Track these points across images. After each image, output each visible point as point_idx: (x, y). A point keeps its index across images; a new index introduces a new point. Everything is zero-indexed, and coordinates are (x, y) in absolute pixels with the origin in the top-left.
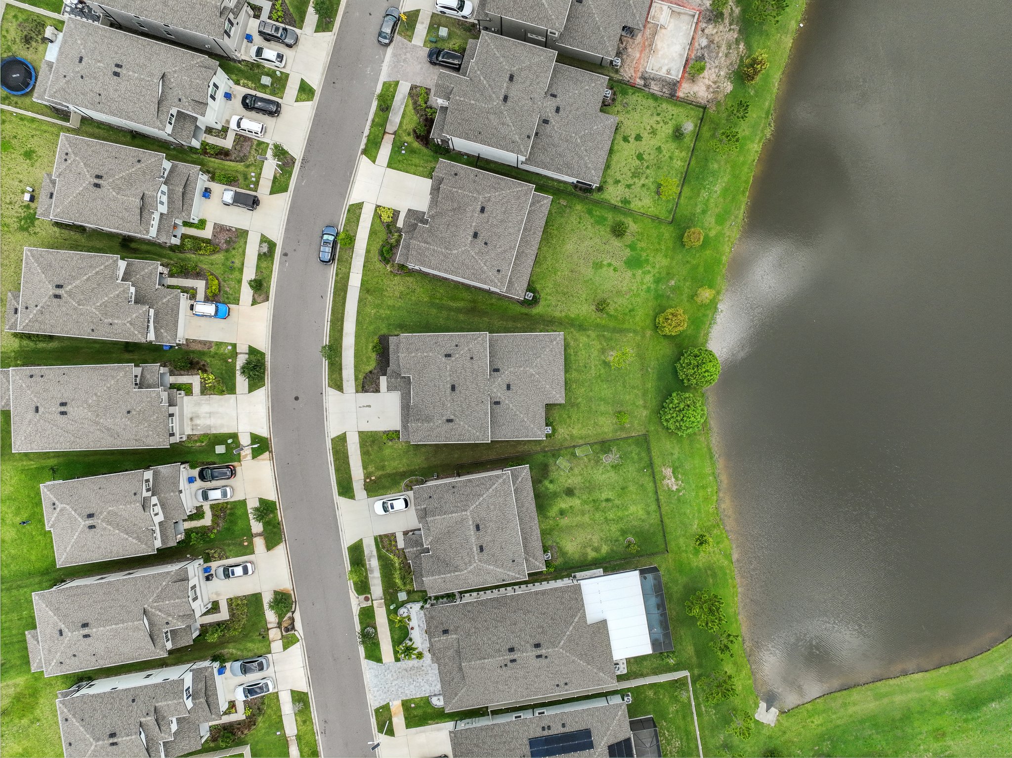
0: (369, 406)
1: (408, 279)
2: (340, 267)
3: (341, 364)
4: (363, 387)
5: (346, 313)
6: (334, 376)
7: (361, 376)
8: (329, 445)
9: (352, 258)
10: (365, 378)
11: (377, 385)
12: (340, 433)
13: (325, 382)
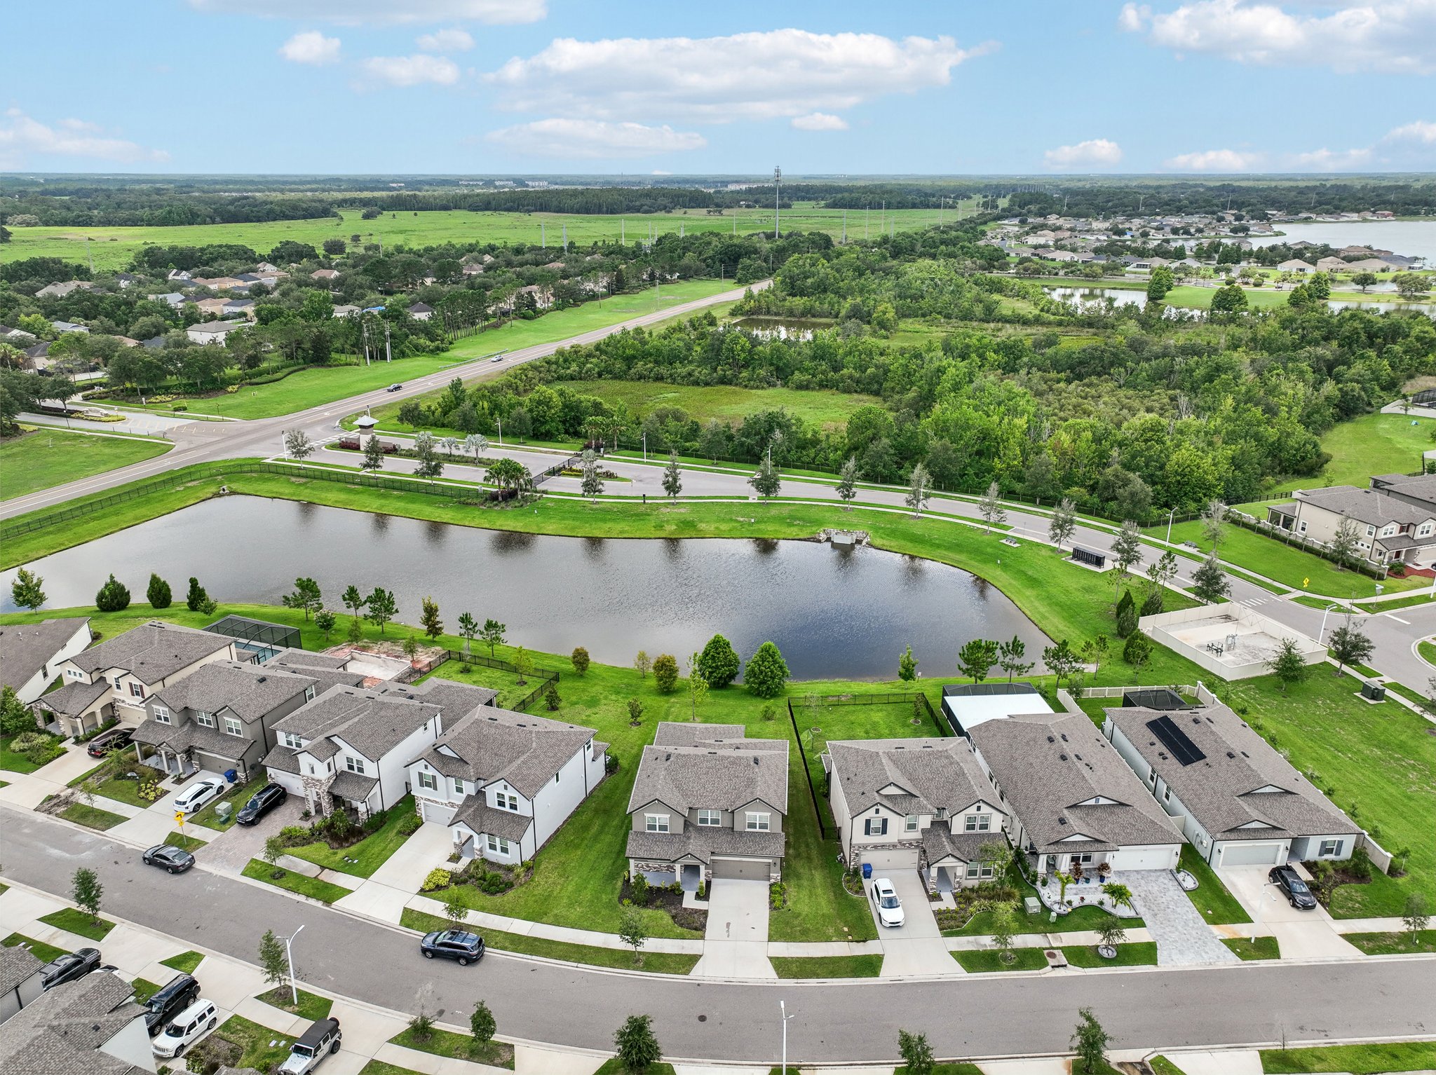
0: (728, 925)
1: (542, 867)
3: (653, 954)
4: (696, 929)
5: (569, 942)
6: (672, 965)
7: (679, 930)
8: (790, 983)
9: (485, 928)
10: (681, 925)
11: (696, 911)
12: (770, 965)
13: (679, 978)
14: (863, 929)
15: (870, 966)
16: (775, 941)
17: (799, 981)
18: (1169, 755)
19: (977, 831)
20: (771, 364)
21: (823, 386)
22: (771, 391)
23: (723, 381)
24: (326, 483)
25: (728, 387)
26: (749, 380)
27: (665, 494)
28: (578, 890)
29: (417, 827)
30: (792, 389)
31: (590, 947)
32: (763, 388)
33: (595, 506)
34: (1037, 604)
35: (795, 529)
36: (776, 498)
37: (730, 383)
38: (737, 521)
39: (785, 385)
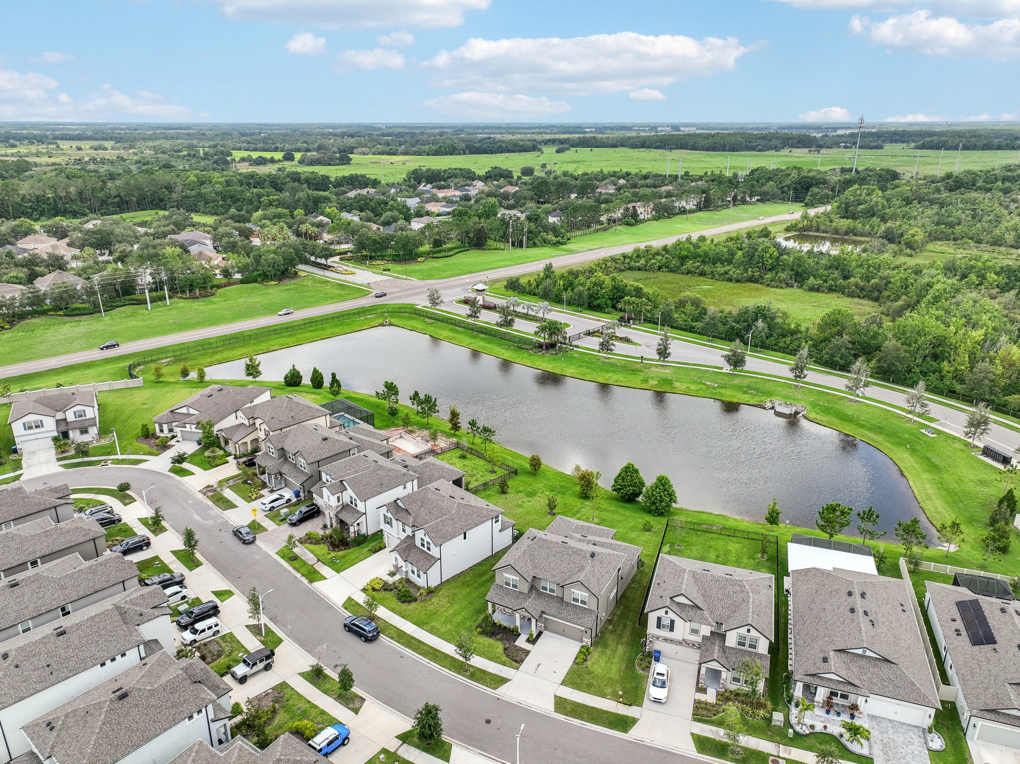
1: (440, 593)
2: (388, 634)
3: (479, 669)
4: (516, 661)
6: (488, 680)
7: (504, 658)
9: (387, 622)
10: (507, 656)
11: (522, 649)
12: (553, 701)
13: (489, 691)
14: (634, 696)
15: (624, 723)
16: (565, 685)
17: (568, 718)
18: (964, 633)
19: (746, 648)
20: (792, 270)
21: (831, 290)
22: (788, 291)
23: (752, 280)
24: (444, 324)
25: (754, 285)
26: (771, 281)
27: (657, 357)
28: (454, 614)
29: (381, 549)
30: (805, 290)
31: (443, 653)
32: (781, 287)
33: (606, 360)
34: (928, 486)
35: (748, 396)
36: (741, 371)
37: (756, 281)
38: (704, 384)
39: (801, 287)
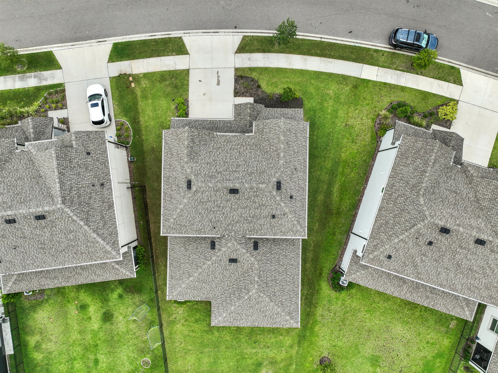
0: (218, 84)
1: (369, 135)
2: (385, 55)
3: (269, 52)
4: (242, 77)
5: (331, 60)
6: (255, 43)
7: (254, 75)
8: (175, 34)
9: (396, 69)
28: (335, 111)
